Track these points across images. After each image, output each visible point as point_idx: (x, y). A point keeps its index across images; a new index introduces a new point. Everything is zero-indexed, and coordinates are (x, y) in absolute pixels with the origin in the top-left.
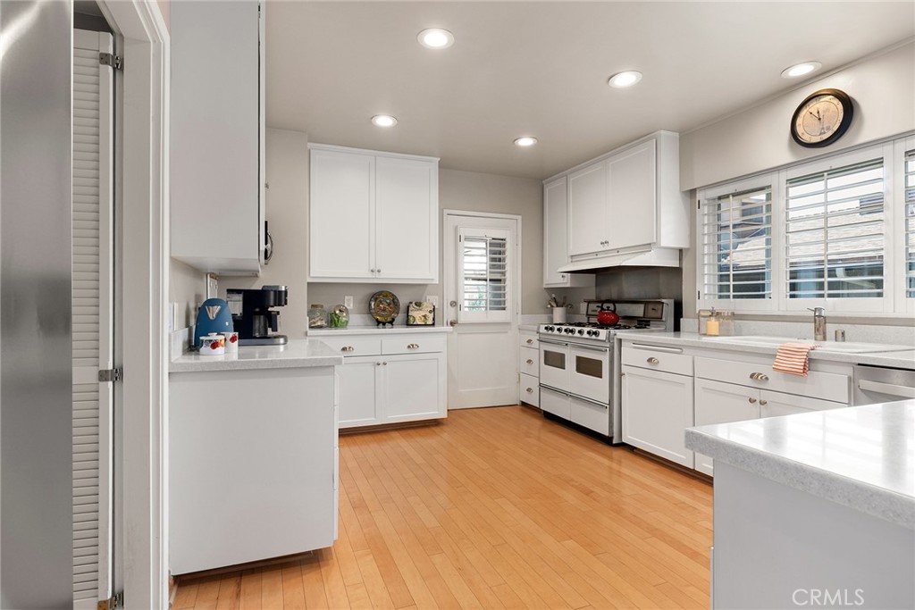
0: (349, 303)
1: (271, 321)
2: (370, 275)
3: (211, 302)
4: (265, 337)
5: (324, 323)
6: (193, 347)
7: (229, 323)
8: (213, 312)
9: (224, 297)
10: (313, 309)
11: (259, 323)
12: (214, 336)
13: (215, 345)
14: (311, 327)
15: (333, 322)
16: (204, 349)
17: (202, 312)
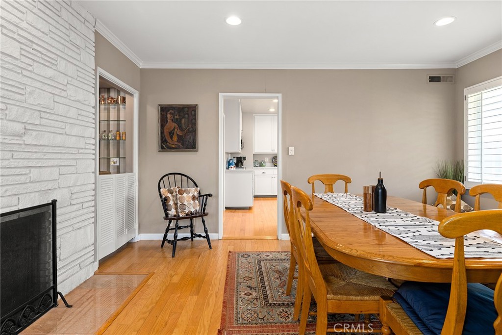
0: (267, 160)
1: (242, 164)
2: (272, 151)
3: (231, 160)
4: (241, 167)
5: (258, 166)
6: (228, 168)
7: (234, 164)
8: (231, 162)
9: (233, 158)
10: (255, 162)
11: (240, 164)
12: (231, 166)
13: (231, 168)
14: (254, 167)
15: (261, 165)
16: (230, 168)
17: (229, 162)
